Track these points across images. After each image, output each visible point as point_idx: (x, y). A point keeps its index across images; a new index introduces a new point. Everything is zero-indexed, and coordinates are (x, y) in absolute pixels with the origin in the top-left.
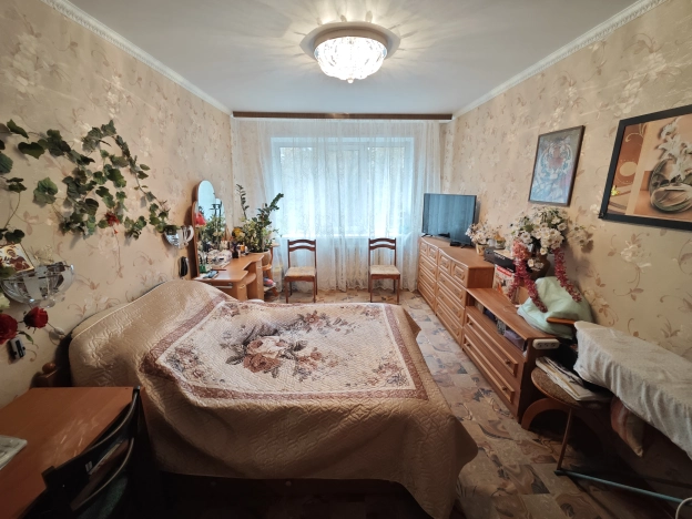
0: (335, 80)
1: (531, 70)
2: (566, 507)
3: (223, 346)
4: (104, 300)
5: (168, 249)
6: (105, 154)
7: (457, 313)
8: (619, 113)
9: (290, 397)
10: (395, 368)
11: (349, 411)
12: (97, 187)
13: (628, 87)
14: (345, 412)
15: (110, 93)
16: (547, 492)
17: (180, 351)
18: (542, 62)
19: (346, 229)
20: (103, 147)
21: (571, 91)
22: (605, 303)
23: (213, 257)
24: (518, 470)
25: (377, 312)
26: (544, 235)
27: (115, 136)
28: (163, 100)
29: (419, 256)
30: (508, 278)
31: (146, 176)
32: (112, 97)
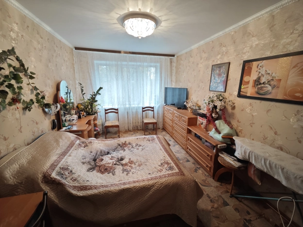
0: (132, 37)
1: (208, 40)
2: (236, 209)
3: (83, 163)
4: (12, 146)
5: (46, 116)
6: (10, 66)
7: (183, 137)
8: (242, 58)
9: (124, 184)
10: (168, 163)
11: (153, 186)
12: (6, 83)
13: (245, 48)
14: (151, 187)
15: (12, 33)
16: (229, 205)
17: (63, 169)
18: (212, 37)
19: (132, 103)
20: (9, 61)
21: (224, 49)
22: (241, 129)
23: (69, 119)
24: (217, 198)
25: (153, 140)
26: (218, 104)
27: (16, 56)
28: (40, 39)
29: (164, 114)
30: (204, 121)
31: (34, 78)
32: (13, 35)
